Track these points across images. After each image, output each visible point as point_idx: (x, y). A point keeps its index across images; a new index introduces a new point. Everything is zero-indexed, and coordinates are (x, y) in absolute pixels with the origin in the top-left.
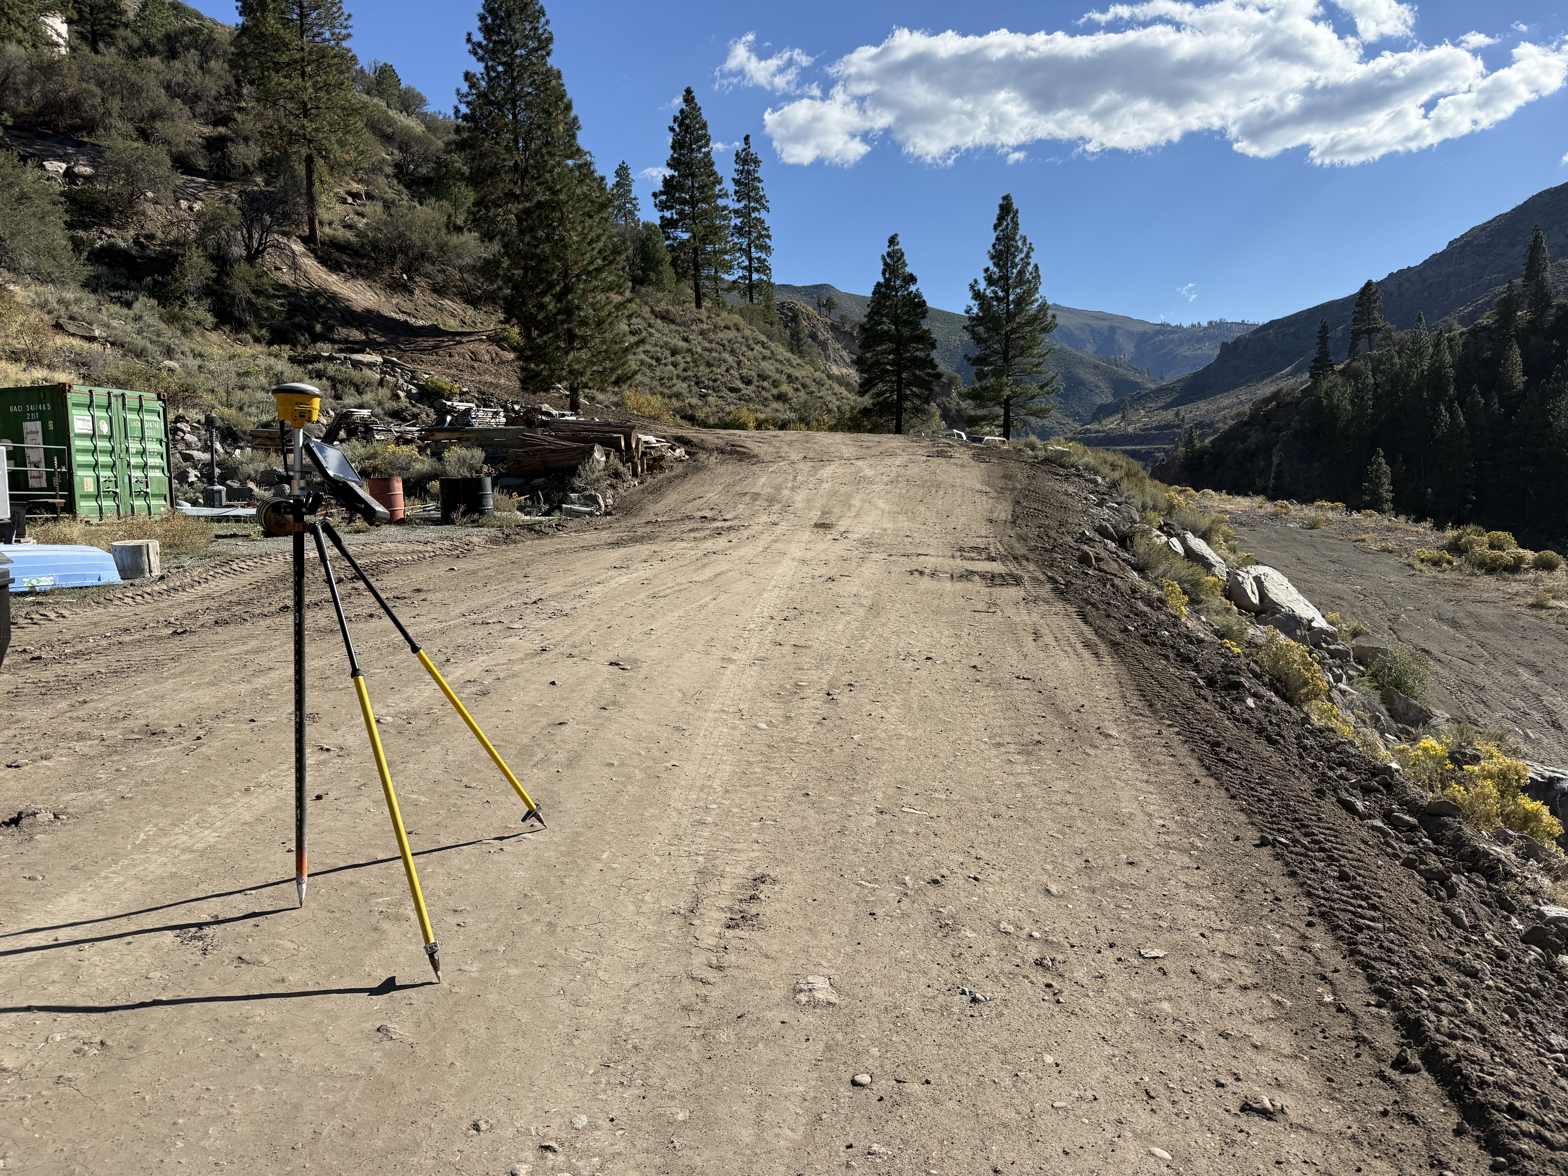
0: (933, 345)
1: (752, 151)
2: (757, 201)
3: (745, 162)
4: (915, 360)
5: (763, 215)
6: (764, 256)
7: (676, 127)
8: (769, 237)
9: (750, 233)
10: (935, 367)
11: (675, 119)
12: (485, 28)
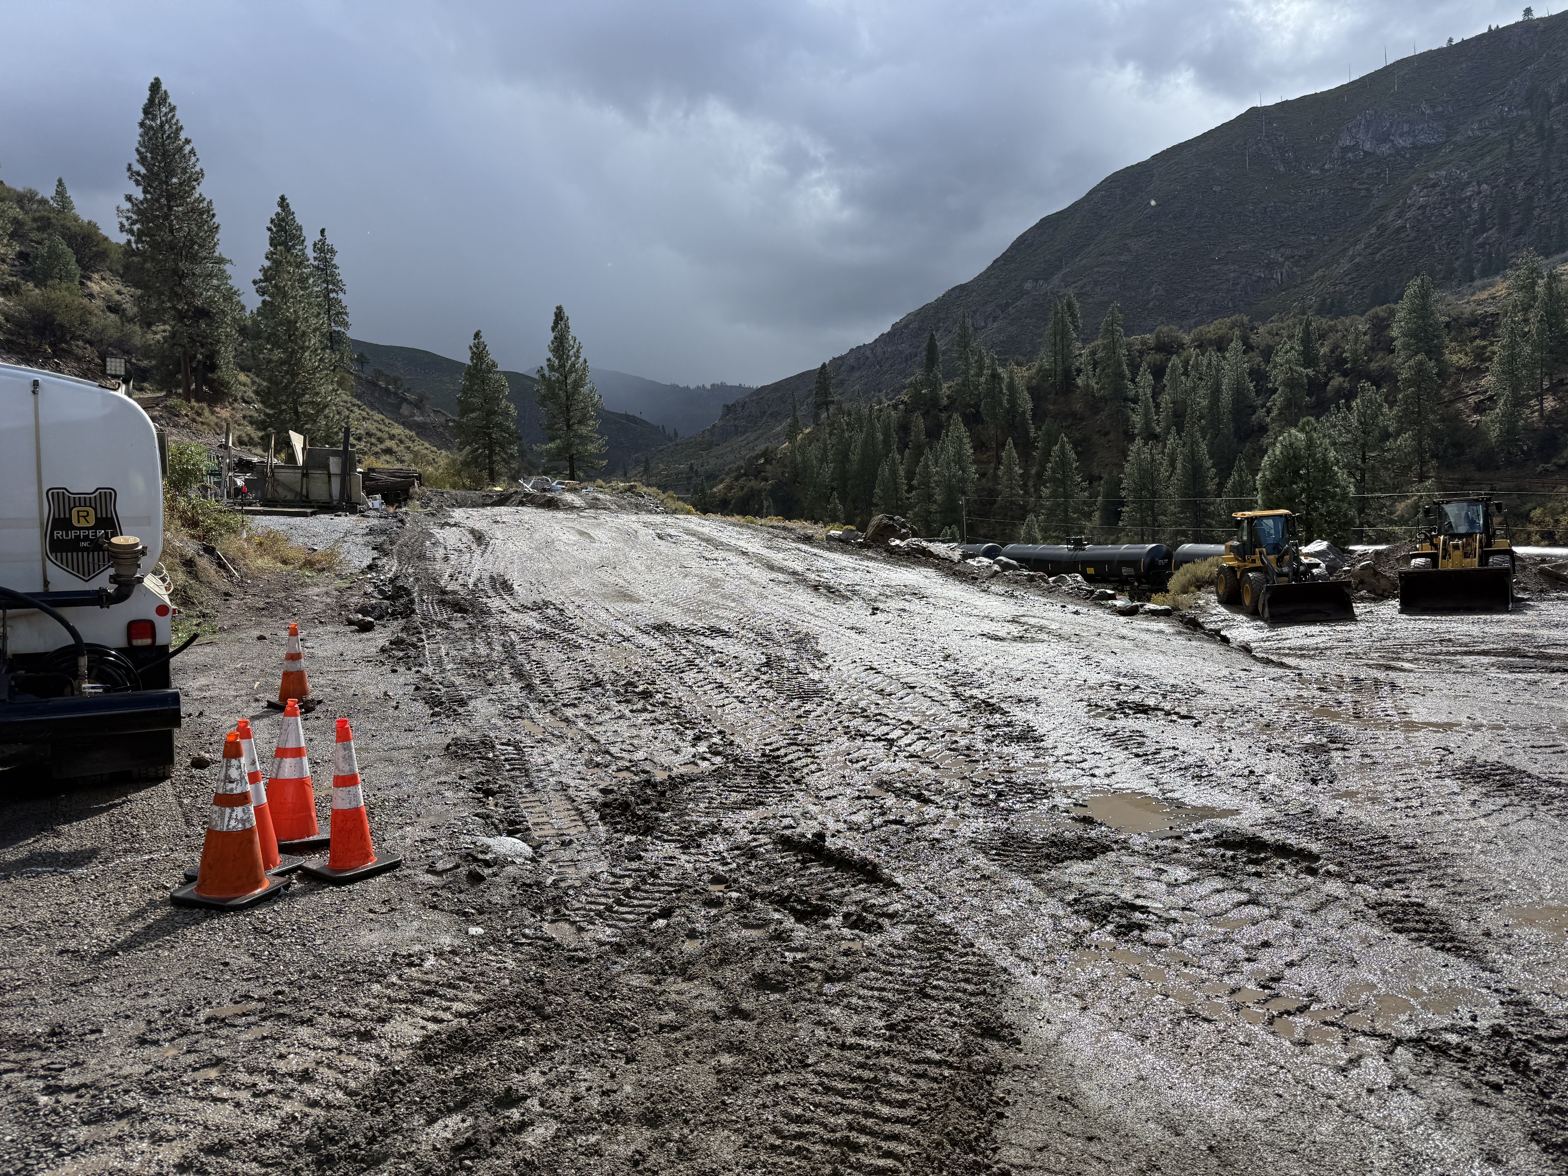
2: (334, 284)
3: (322, 250)
5: (341, 296)
6: (342, 330)
7: (273, 227)
8: (346, 314)
11: (272, 221)
12: (143, 160)
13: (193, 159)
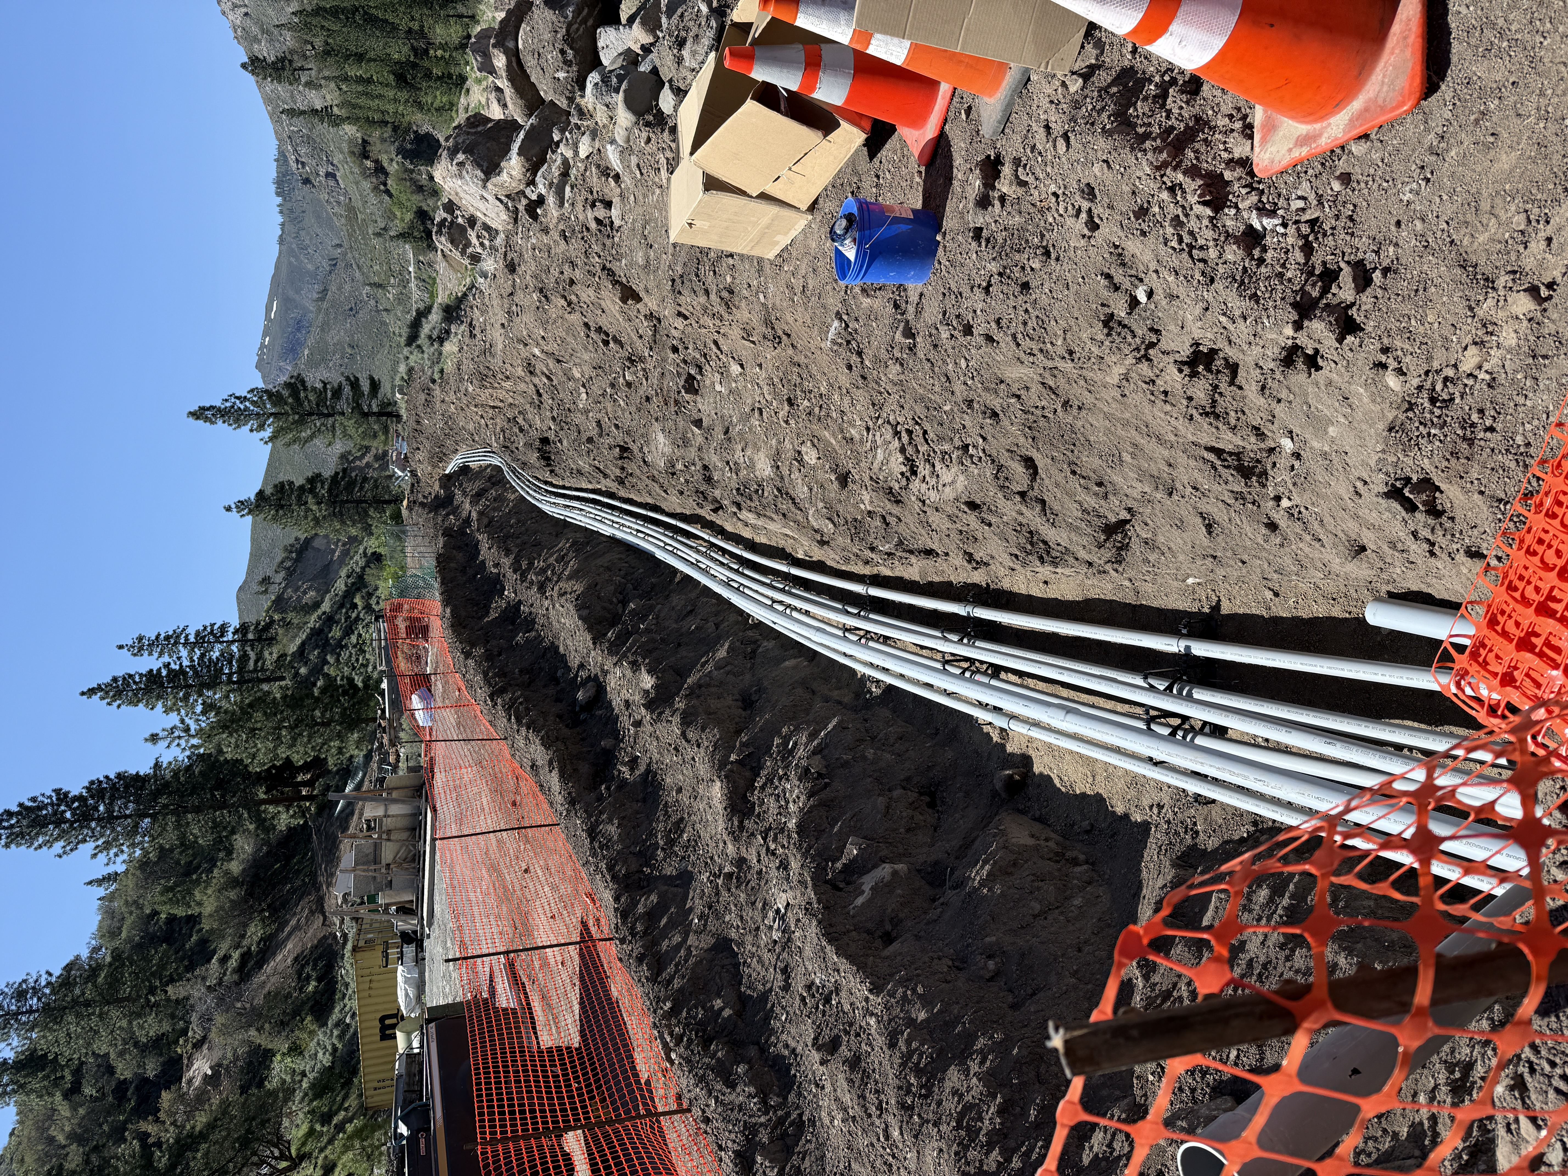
0: (319, 475)
1: (130, 643)
2: (178, 637)
3: (141, 649)
4: (330, 491)
5: (192, 632)
6: (231, 629)
7: (116, 704)
8: (212, 625)
9: (209, 642)
10: (337, 474)
11: (109, 704)
12: (49, 844)
13: (40, 798)
